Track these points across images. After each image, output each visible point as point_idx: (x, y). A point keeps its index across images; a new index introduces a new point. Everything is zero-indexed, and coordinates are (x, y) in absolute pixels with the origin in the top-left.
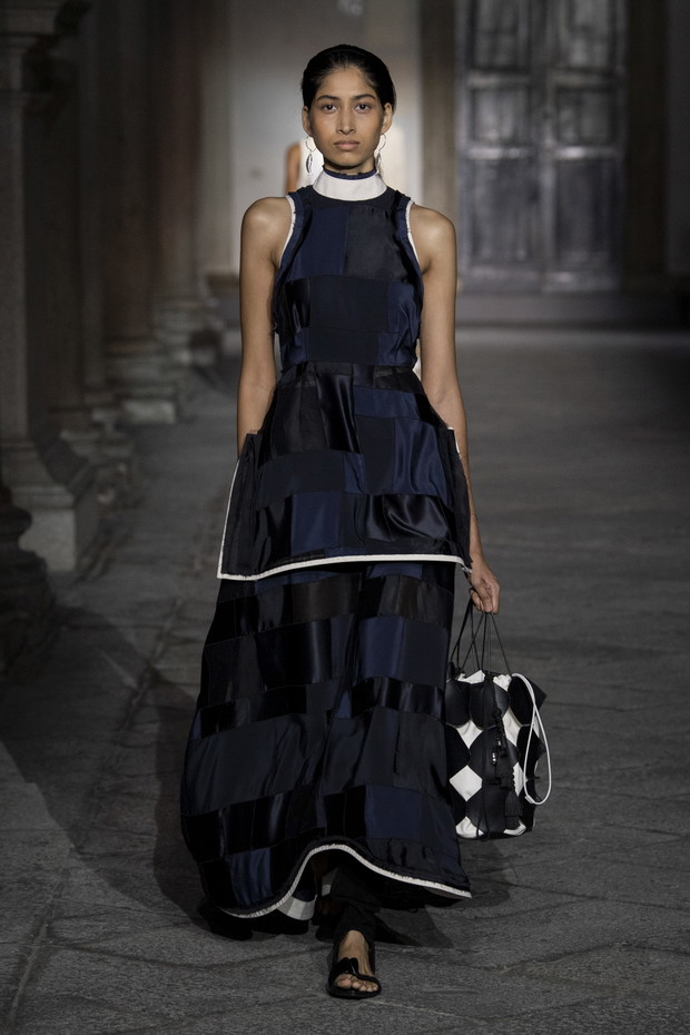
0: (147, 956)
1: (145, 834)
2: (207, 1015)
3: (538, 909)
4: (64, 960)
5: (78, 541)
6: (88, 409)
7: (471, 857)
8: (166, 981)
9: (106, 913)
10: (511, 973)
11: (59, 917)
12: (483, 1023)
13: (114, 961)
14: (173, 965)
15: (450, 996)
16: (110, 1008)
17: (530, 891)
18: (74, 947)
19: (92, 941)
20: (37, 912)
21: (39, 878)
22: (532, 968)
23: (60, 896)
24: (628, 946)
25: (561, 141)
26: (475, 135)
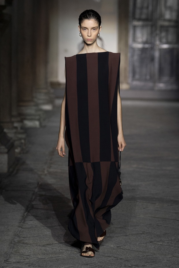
1: (28, 256)
5: (8, 163)
6: (13, 123)
7: (130, 266)
25: (161, 42)
26: (134, 40)
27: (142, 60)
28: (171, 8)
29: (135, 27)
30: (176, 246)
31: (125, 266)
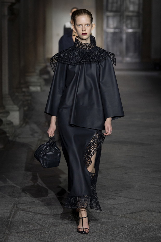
0: (39, 212)
2: (53, 226)
3: (128, 202)
4: (20, 213)
6: (22, 88)
7: (112, 190)
8: (44, 218)
9: (29, 203)
10: (122, 217)
11: (19, 203)
12: (116, 228)
13: (32, 214)
14: (45, 215)
15: (108, 222)
16: (31, 224)
17: (125, 198)
18: (22, 210)
19: (26, 209)
20: (14, 202)
21: (14, 195)
22: (127, 216)
23: (19, 199)
24: (148, 211)
25: (127, 28)
26: (108, 26)
27: (114, 41)
28: (134, 3)
29: (108, 17)
30: (144, 175)
31: (108, 191)
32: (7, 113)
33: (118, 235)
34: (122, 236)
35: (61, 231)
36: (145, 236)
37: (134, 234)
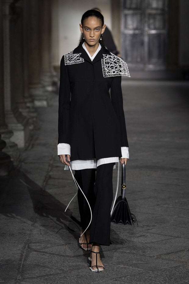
0: (56, 253)
2: (75, 270)
3: (163, 240)
4: (34, 255)
5: (25, 139)
6: (25, 103)
7: (142, 226)
8: (62, 260)
9: (44, 241)
10: (157, 258)
11: (31, 243)
12: (151, 272)
13: (47, 255)
14: (64, 256)
15: (141, 264)
16: (48, 268)
17: (160, 235)
18: (36, 251)
19: (41, 249)
20: (24, 241)
21: (24, 232)
22: (163, 257)
23: (30, 237)
26: (126, 27)
32: (11, 133)
33: (154, 280)
34: (159, 281)
35: (85, 276)
36: (187, 281)
37: (173, 279)
